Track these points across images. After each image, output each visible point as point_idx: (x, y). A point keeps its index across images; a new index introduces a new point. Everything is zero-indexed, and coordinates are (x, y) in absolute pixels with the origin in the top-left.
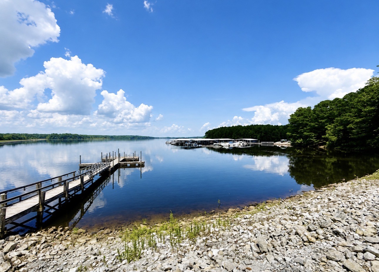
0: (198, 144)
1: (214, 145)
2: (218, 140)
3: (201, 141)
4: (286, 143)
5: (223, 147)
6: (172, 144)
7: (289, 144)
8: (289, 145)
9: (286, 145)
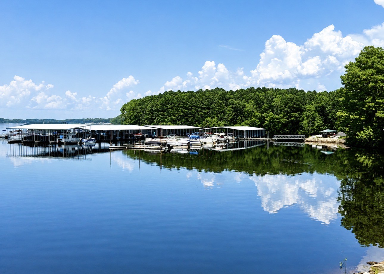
0: (99, 142)
1: (146, 144)
2: (160, 129)
3: (108, 132)
4: (336, 139)
5: (172, 148)
6: (11, 142)
7: (342, 140)
8: (340, 143)
9: (334, 142)
